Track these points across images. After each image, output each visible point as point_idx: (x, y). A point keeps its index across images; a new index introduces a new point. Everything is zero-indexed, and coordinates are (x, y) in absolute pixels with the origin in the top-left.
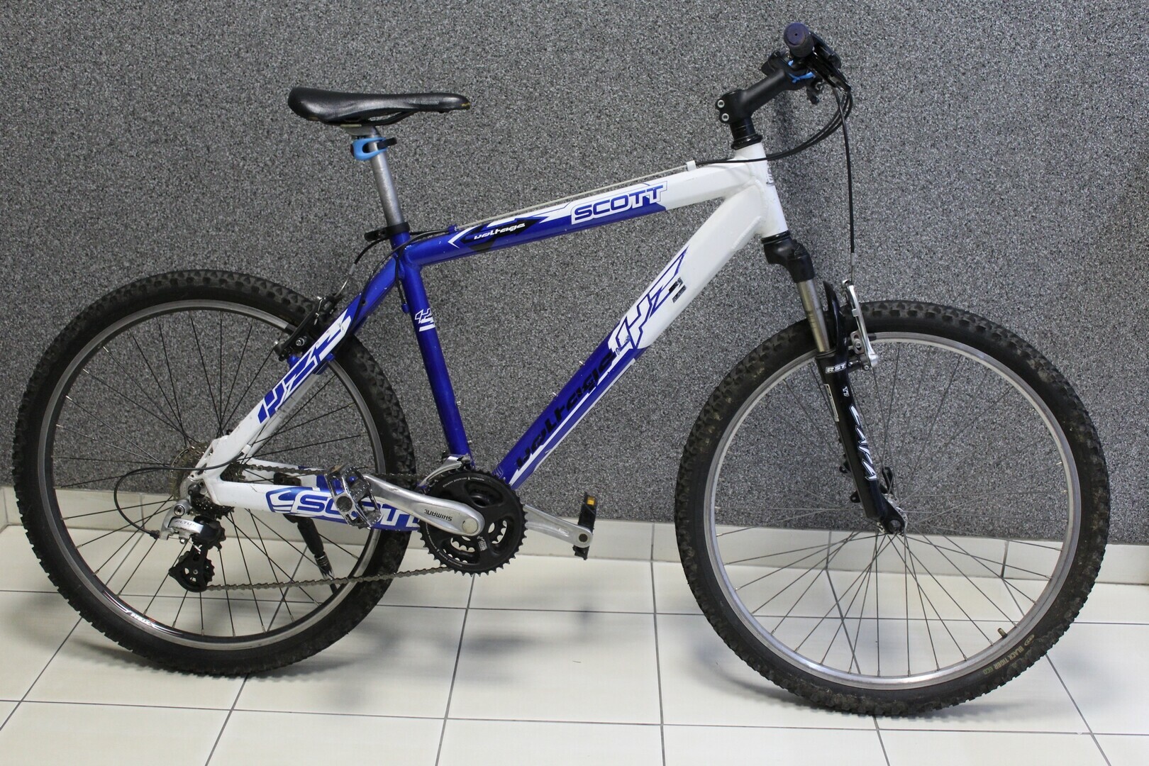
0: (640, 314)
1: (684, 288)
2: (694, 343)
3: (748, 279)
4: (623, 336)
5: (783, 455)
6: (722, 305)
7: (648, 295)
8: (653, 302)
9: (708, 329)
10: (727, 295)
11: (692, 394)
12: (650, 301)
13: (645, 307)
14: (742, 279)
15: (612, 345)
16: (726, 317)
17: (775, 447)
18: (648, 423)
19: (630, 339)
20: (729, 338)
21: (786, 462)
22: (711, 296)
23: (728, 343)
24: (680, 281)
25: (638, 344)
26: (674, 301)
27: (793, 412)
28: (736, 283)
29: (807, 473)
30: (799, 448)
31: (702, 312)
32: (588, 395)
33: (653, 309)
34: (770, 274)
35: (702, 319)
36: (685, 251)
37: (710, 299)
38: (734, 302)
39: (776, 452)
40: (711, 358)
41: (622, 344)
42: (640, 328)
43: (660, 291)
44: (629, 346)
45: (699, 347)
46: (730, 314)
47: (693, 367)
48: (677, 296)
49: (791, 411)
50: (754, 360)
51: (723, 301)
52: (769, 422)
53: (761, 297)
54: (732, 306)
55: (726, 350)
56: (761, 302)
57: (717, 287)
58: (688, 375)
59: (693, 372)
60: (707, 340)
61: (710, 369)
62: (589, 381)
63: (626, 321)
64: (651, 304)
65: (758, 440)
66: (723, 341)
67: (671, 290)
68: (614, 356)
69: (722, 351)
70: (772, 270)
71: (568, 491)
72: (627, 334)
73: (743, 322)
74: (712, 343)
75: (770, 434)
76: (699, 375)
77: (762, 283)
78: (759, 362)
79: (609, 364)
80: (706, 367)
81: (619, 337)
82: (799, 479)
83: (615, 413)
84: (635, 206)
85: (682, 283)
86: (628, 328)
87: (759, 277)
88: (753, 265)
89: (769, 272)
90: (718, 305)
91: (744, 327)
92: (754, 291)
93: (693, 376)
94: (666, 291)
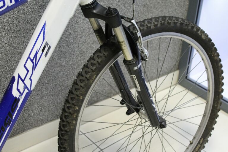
0: (28, 71)
1: (50, 47)
2: (4, 55)
3: (26, 15)
4: (21, 86)
5: (53, 90)
6: (15, 32)
7: (29, 58)
8: (34, 61)
9: (10, 46)
10: (17, 26)
11: (8, 79)
12: (32, 61)
13: (29, 65)
14: (23, 16)
15: (15, 93)
16: (18, 37)
17: (49, 88)
19: (26, 87)
20: (21, 47)
21: (54, 92)
22: (9, 29)
23: (21, 49)
24: (47, 44)
25: (31, 88)
26: (46, 57)
27: (55, 70)
28: (20, 19)
29: (63, 93)
30: (59, 84)
31: (5, 38)
32: (8, 128)
33: (35, 65)
34: (36, 10)
35: (6, 42)
36: (45, 25)
37: (9, 30)
38: (21, 28)
39: (50, 90)
40: (14, 59)
41: (22, 91)
42: (30, 79)
43: (37, 53)
44: (26, 91)
45: (7, 56)
46: (20, 35)
47: (6, 66)
48: (47, 53)
49: (53, 70)
50: (89, 72)
51: (15, 30)
52: (45, 78)
53: (33, 22)
54: (20, 31)
55: (21, 53)
56: (34, 25)
57: (11, 23)
58: (4, 71)
59: (6, 69)
60: (11, 51)
61: (15, 64)
62: (8, 120)
63: (19, 77)
64: (33, 63)
65: (41, 88)
66: (18, 49)
67: (43, 51)
68: (19, 100)
69: (19, 54)
70: (36, 7)
72: (24, 85)
73: (26, 37)
74: (13, 52)
75: (46, 84)
76: (9, 69)
77: (33, 15)
78: (92, 73)
79: (17, 106)
80: (12, 64)
81: (19, 88)
82: (61, 97)
84: (10, 5)
85: (48, 45)
86: (23, 81)
87: (31, 13)
88: (27, 7)
89: (35, 9)
90: (13, 32)
91: (27, 39)
92: (29, 20)
93: (7, 71)
94: (40, 52)
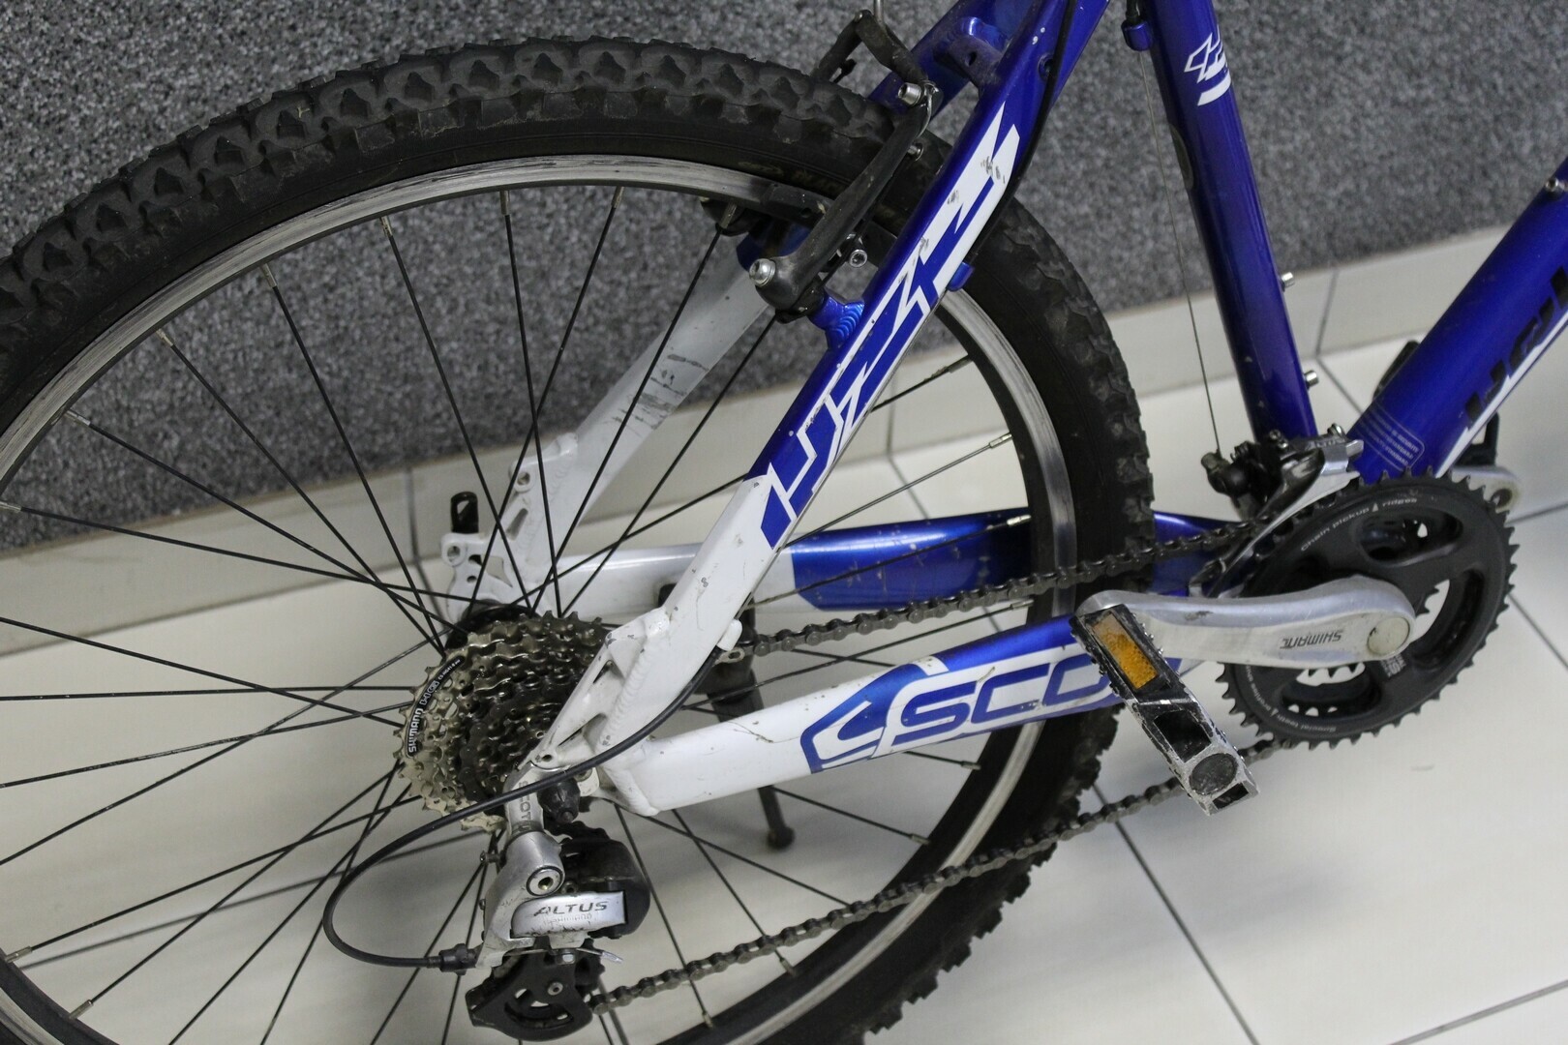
18: (1362, 31)
71: (1131, 248)
83: (1281, 26)
